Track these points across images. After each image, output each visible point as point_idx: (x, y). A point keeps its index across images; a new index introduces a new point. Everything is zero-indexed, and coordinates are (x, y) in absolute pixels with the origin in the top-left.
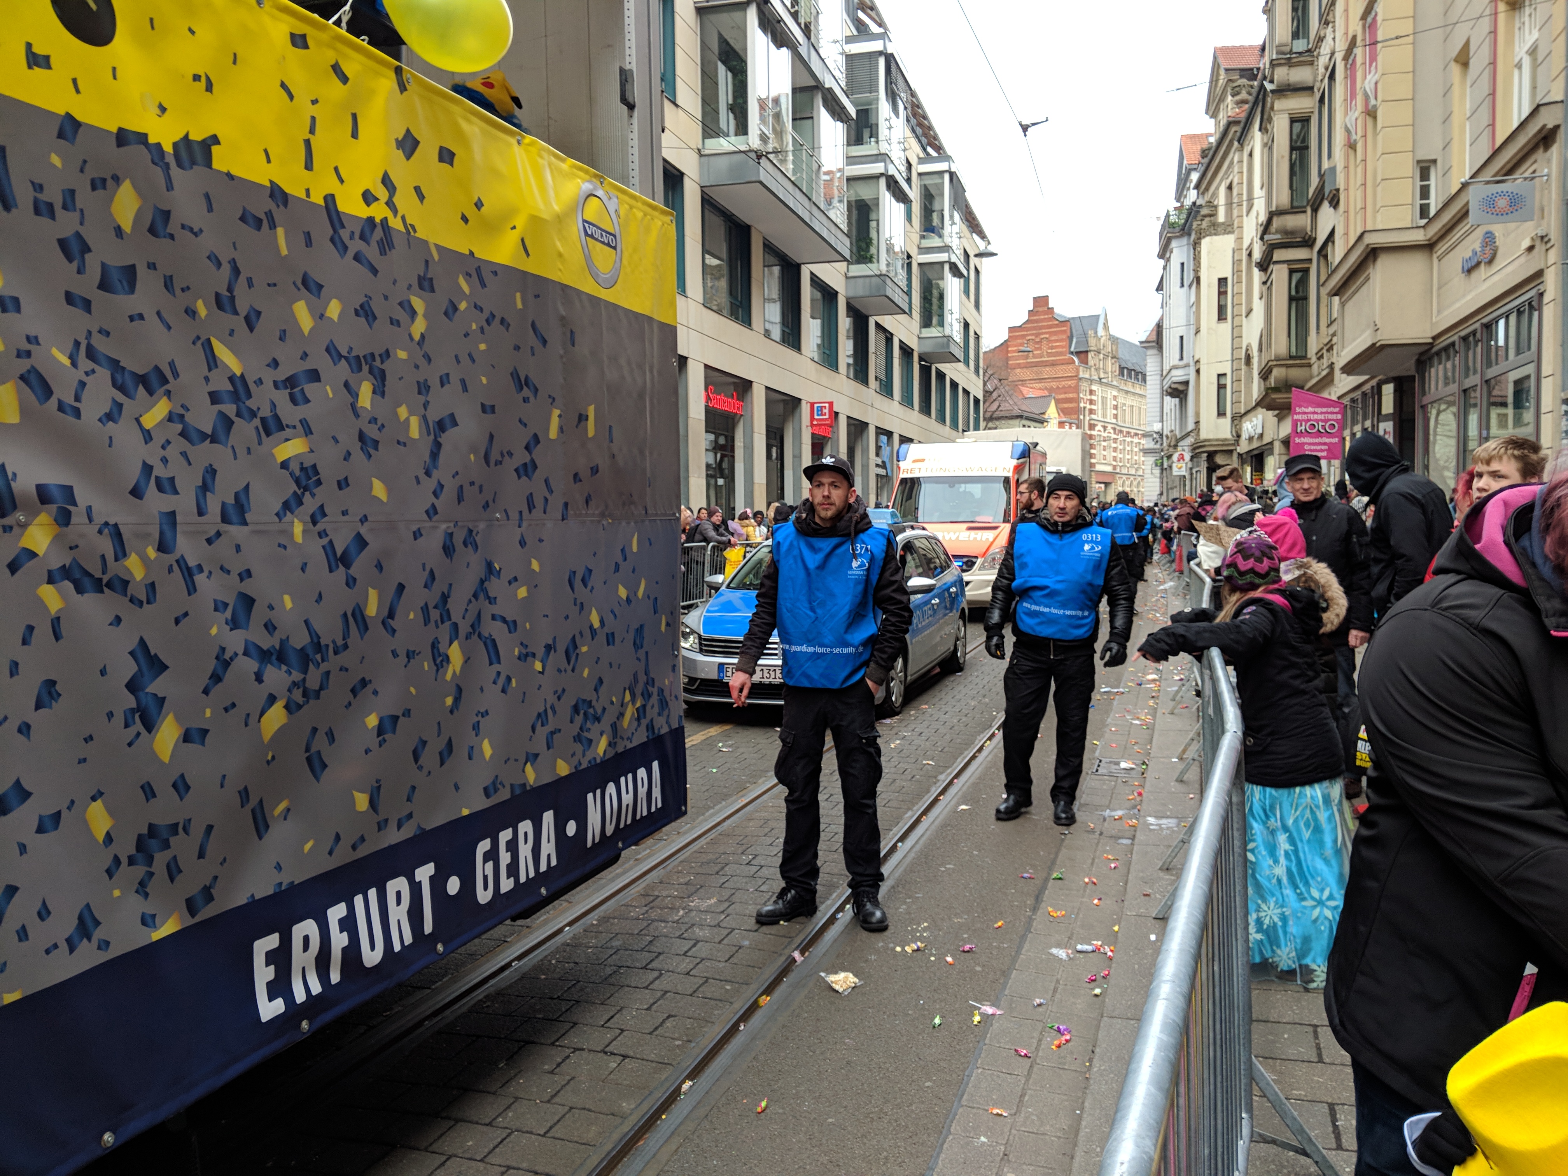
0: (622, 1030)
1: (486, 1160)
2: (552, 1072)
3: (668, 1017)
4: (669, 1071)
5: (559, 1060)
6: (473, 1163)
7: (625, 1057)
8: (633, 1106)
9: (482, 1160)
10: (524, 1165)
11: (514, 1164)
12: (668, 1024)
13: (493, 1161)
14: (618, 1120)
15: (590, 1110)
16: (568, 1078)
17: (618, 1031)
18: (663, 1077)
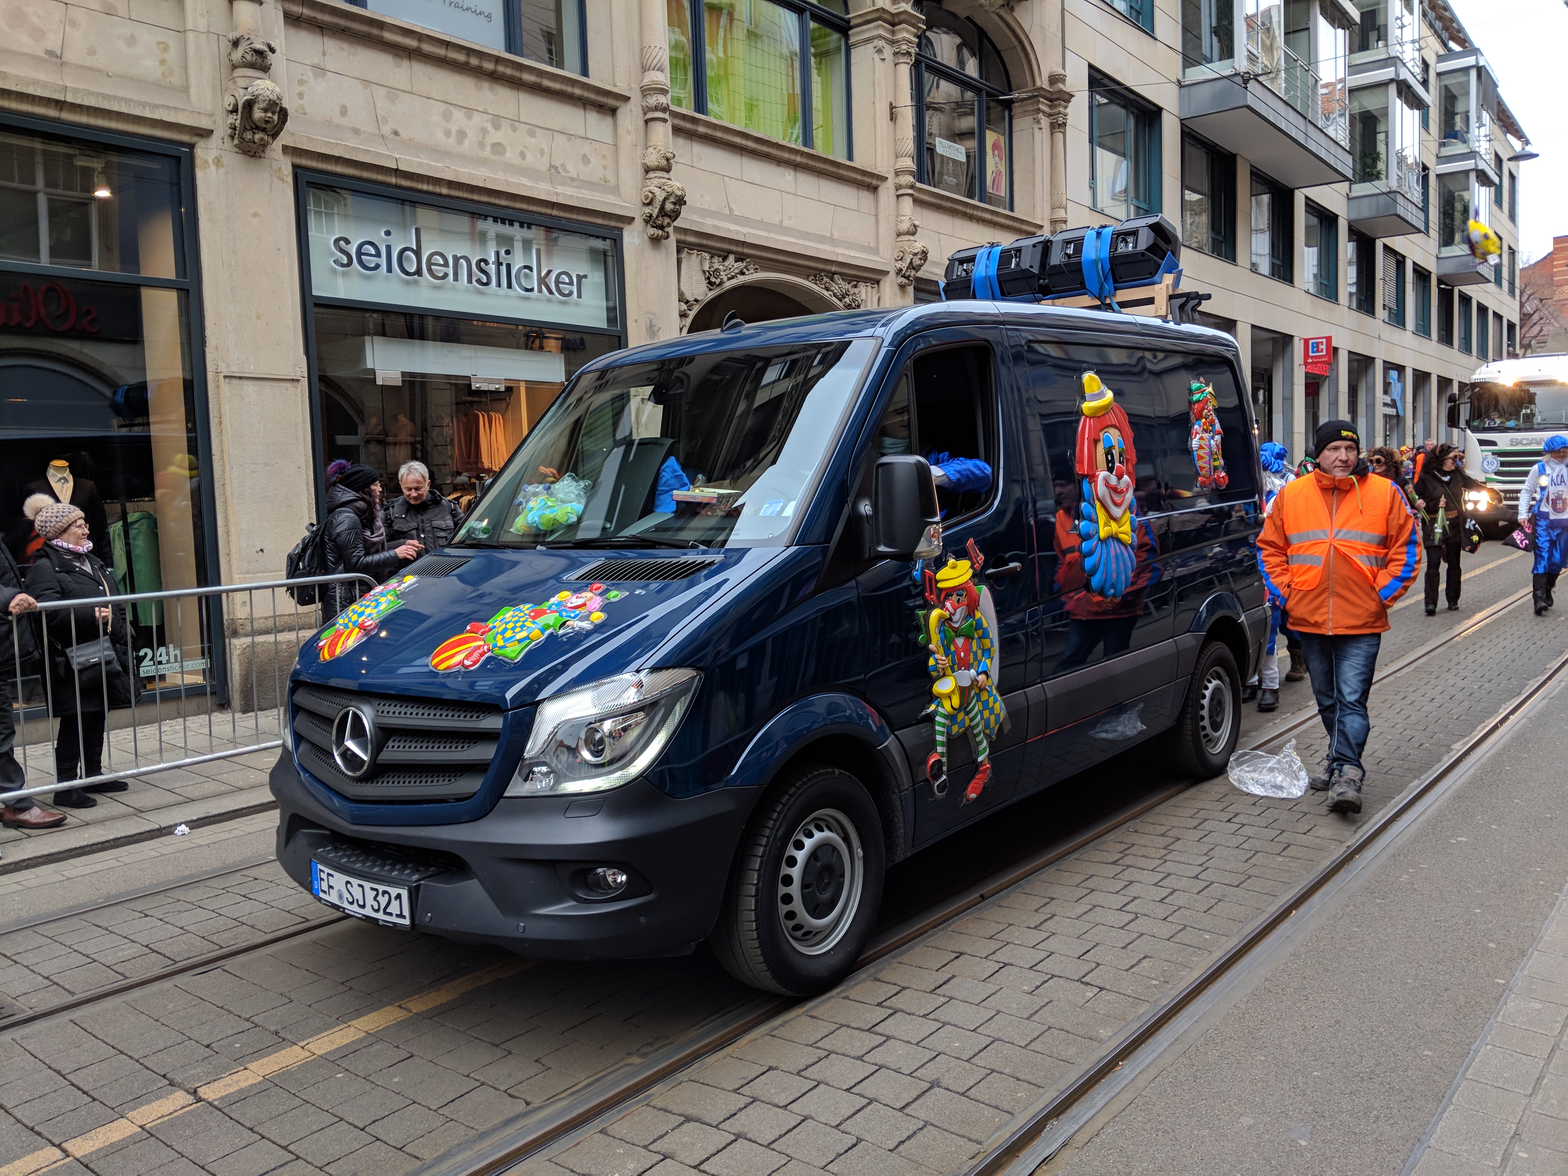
0: (1098, 965)
1: (972, 1061)
2: (1031, 993)
3: (1145, 958)
4: (1146, 1006)
5: (1038, 983)
6: (961, 1062)
7: (1101, 989)
8: (1110, 1034)
9: (967, 1061)
10: (1007, 1071)
11: (998, 1069)
12: (1145, 963)
13: (979, 1063)
14: (1096, 1044)
15: (1068, 1032)
16: (1047, 1000)
17: (1094, 965)
18: (1141, 1011)
